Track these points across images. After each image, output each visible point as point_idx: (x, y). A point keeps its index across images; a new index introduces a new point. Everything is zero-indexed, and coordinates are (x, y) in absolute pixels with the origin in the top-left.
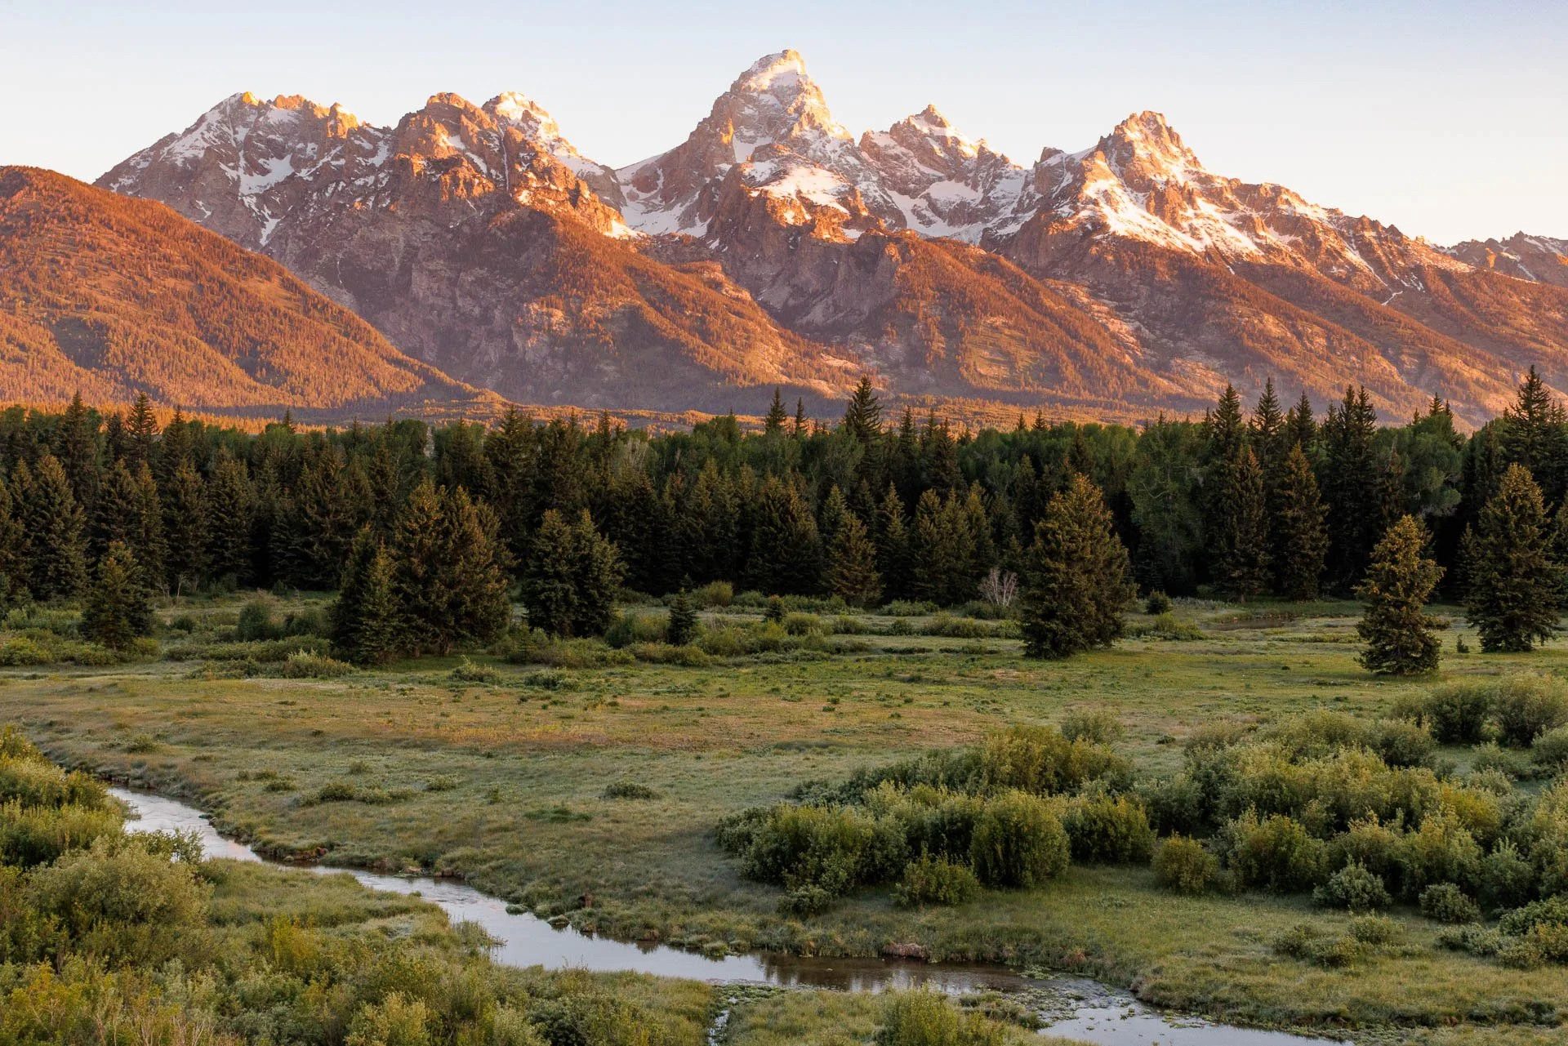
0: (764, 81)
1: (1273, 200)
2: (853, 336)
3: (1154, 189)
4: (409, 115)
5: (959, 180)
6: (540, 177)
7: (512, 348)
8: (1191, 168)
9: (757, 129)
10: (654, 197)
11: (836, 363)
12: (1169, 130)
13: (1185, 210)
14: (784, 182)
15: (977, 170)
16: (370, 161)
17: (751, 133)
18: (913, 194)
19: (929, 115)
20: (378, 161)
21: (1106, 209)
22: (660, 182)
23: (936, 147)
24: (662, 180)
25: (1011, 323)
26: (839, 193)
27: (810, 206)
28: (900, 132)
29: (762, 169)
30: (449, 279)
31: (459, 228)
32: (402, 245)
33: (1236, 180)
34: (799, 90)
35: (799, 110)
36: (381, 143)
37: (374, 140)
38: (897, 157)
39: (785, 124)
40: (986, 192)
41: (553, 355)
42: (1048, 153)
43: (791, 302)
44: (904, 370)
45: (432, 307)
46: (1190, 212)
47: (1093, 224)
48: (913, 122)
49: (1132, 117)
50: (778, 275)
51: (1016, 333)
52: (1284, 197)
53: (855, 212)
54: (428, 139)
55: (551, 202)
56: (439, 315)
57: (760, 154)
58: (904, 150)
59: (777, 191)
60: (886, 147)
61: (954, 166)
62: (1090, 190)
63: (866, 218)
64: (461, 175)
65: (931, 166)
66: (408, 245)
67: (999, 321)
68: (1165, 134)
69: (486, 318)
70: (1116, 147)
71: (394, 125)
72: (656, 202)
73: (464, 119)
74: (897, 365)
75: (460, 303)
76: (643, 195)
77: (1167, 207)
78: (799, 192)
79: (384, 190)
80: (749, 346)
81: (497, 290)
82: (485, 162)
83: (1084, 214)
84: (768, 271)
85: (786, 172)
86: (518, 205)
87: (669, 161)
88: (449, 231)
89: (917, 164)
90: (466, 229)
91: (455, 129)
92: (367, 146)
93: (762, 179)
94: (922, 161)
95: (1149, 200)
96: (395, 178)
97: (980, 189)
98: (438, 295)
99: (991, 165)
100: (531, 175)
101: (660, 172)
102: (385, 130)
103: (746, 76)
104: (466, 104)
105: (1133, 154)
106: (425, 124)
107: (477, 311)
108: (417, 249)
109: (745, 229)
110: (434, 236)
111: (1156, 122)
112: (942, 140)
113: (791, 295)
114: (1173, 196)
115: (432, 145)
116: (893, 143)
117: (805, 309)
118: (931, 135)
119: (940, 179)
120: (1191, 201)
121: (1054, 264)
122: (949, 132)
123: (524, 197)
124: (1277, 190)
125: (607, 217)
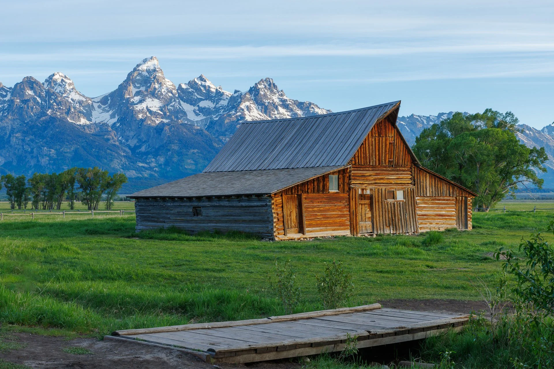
0: (144, 67)
1: (308, 107)
2: (149, 156)
3: (264, 105)
4: (17, 84)
5: (209, 100)
6: (58, 105)
7: (38, 161)
8: (280, 97)
9: (141, 84)
10: (106, 107)
11: (141, 165)
12: (274, 84)
13: (274, 112)
14: (143, 104)
15: (215, 97)
16: (5, 99)
17: (139, 85)
18: (194, 105)
19: (201, 78)
20: (6, 99)
21: (246, 112)
22: (109, 102)
23: (202, 88)
24: (110, 100)
25: (199, 151)
26: (160, 107)
27: (150, 112)
28: (192, 84)
29: (137, 99)
30: (22, 139)
31: (28, 122)
32: (10, 128)
33: (297, 101)
34: (155, 70)
35: (154, 78)
36: (8, 93)
37: (6, 91)
38: (190, 92)
39: (150, 83)
41: (49, 164)
42: (236, 92)
43: (137, 144)
44: (163, 167)
45: (16, 148)
46: (276, 112)
47: (241, 118)
48: (196, 80)
49: (262, 80)
50: (134, 135)
51: (200, 155)
52: (312, 106)
53: (165, 114)
54: (23, 92)
55: (59, 114)
56: (18, 151)
57: (138, 94)
58: (192, 90)
59: (139, 107)
60: (187, 89)
61: (208, 95)
62: (243, 106)
63: (169, 115)
64: (30, 105)
65: (201, 96)
66: (12, 128)
67: (196, 151)
68: (272, 86)
69: (32, 152)
70: (254, 91)
71: (13, 87)
72: (107, 109)
73: (34, 85)
74: (161, 165)
75: (24, 147)
76: (103, 106)
77: (268, 111)
78: (147, 107)
79: (6, 109)
80: (112, 160)
81: (36, 143)
82: (41, 99)
83: (239, 114)
84: (132, 134)
85: (144, 100)
86: (48, 115)
87: (112, 95)
88: (25, 123)
89: (196, 95)
90: (30, 123)
91: (32, 88)
92: (4, 93)
93: (136, 103)
94: (198, 94)
95: (262, 108)
96: (9, 105)
97: (215, 104)
98: (18, 145)
99: (219, 94)
100: (55, 104)
101: (109, 98)
102: (10, 88)
103: (138, 66)
104: (35, 80)
105: (259, 93)
106: (22, 87)
107: (29, 150)
108: (14, 129)
109: (126, 120)
110: (20, 125)
111: (270, 81)
112: (204, 87)
113: (138, 142)
114: (271, 107)
115: (24, 94)
116: (189, 87)
117: (140, 147)
118: (201, 85)
119: (203, 100)
120: (277, 108)
121: (226, 131)
122: (208, 83)
123: (49, 112)
124: (310, 104)
125: (79, 117)
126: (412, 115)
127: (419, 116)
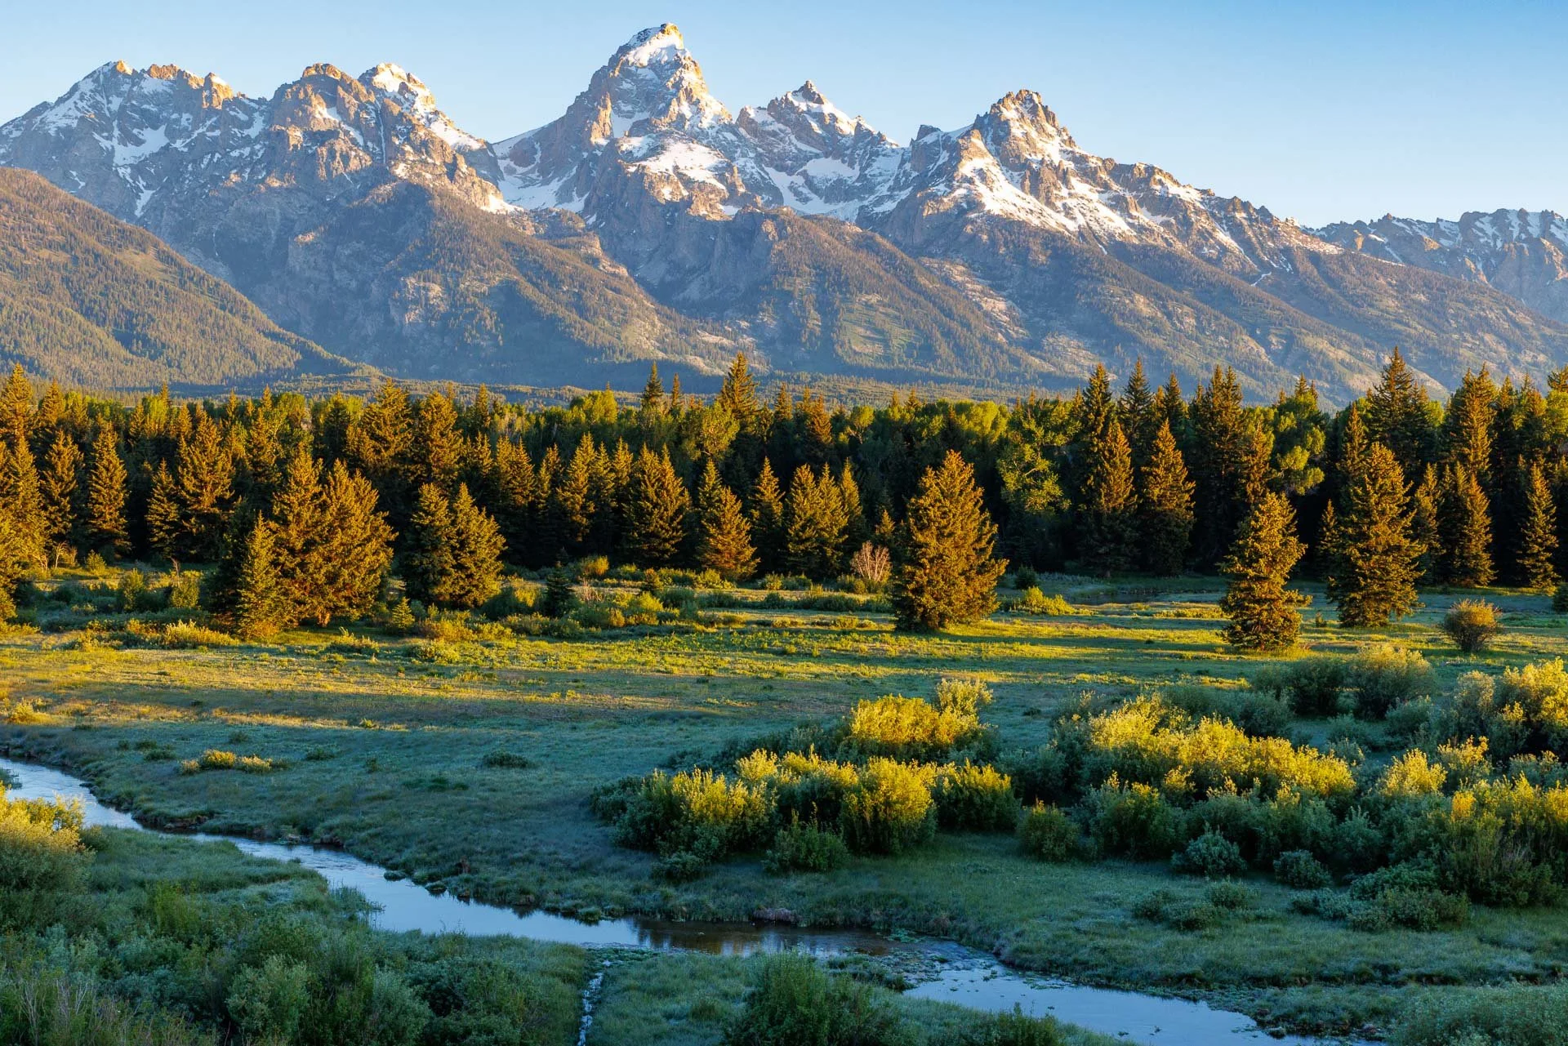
0: (642, 55)
1: (1147, 181)
2: (729, 312)
3: (1030, 168)
4: (285, 87)
5: (835, 158)
6: (417, 151)
7: (390, 321)
8: (1066, 147)
9: (635, 103)
10: (532, 171)
11: (712, 339)
12: (1045, 109)
13: (1059, 189)
14: (662, 157)
15: (854, 147)
16: (246, 132)
17: (629, 108)
18: (790, 171)
19: (806, 92)
20: (253, 132)
21: (981, 188)
22: (538, 156)
23: (815, 125)
24: (539, 154)
25: (886, 301)
26: (716, 169)
27: (688, 182)
28: (779, 109)
29: (635, 143)
30: (326, 252)
31: (335, 201)
32: (278, 218)
33: (1110, 160)
34: (677, 64)
35: (677, 85)
36: (256, 115)
37: (249, 111)
38: (774, 134)
39: (663, 99)
40: (862, 169)
41: (428, 328)
42: (925, 131)
43: (668, 278)
44: (779, 347)
45: (309, 281)
46: (1064, 192)
47: (968, 203)
48: (790, 98)
49: (1008, 96)
50: (656, 250)
51: (890, 311)
52: (1158, 177)
53: (732, 188)
54: (304, 111)
55: (428, 176)
56: (316, 288)
57: (637, 130)
58: (781, 126)
59: (654, 166)
60: (764, 123)
61: (832, 143)
62: (966, 168)
63: (743, 195)
64: (337, 147)
65: (808, 143)
66: (285, 218)
67: (874, 299)
68: (1041, 113)
69: (362, 292)
70: (992, 126)
71: (269, 96)
72: (534, 176)
73: (341, 91)
74: (772, 341)
75: (337, 277)
76: (520, 170)
77: (1042, 187)
78: (676, 168)
79: (259, 161)
80: (625, 322)
81: (374, 264)
82: (362, 134)
83: (961, 192)
84: (645, 247)
85: (663, 148)
86: (395, 178)
87: (545, 135)
88: (325, 204)
89: (794, 141)
90: (343, 202)
91: (332, 101)
92: (243, 117)
93: (640, 155)
94: (799, 138)
95: (1024, 178)
96: (271, 150)
97: (857, 167)
98: (315, 268)
99: (868, 143)
100: (408, 148)
101: (537, 146)
102: (261, 101)
103: (624, 49)
104: (343, 75)
105: (1009, 133)
106: (301, 95)
107: (354, 284)
108: (293, 221)
109: (622, 205)
110: (310, 209)
111: (1032, 100)
112: (819, 117)
113: (668, 272)
114: (1048, 176)
115: (308, 117)
116: (771, 119)
117: (681, 285)
118: (809, 112)
119: (817, 156)
120: (1066, 182)
121: (928, 242)
122: (827, 108)
123: (401, 170)
124: (1151, 170)
125: (485, 191)
126: (1387, 217)
127: (1405, 221)
